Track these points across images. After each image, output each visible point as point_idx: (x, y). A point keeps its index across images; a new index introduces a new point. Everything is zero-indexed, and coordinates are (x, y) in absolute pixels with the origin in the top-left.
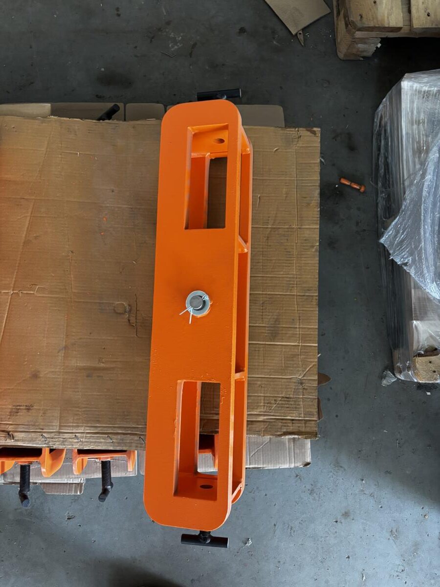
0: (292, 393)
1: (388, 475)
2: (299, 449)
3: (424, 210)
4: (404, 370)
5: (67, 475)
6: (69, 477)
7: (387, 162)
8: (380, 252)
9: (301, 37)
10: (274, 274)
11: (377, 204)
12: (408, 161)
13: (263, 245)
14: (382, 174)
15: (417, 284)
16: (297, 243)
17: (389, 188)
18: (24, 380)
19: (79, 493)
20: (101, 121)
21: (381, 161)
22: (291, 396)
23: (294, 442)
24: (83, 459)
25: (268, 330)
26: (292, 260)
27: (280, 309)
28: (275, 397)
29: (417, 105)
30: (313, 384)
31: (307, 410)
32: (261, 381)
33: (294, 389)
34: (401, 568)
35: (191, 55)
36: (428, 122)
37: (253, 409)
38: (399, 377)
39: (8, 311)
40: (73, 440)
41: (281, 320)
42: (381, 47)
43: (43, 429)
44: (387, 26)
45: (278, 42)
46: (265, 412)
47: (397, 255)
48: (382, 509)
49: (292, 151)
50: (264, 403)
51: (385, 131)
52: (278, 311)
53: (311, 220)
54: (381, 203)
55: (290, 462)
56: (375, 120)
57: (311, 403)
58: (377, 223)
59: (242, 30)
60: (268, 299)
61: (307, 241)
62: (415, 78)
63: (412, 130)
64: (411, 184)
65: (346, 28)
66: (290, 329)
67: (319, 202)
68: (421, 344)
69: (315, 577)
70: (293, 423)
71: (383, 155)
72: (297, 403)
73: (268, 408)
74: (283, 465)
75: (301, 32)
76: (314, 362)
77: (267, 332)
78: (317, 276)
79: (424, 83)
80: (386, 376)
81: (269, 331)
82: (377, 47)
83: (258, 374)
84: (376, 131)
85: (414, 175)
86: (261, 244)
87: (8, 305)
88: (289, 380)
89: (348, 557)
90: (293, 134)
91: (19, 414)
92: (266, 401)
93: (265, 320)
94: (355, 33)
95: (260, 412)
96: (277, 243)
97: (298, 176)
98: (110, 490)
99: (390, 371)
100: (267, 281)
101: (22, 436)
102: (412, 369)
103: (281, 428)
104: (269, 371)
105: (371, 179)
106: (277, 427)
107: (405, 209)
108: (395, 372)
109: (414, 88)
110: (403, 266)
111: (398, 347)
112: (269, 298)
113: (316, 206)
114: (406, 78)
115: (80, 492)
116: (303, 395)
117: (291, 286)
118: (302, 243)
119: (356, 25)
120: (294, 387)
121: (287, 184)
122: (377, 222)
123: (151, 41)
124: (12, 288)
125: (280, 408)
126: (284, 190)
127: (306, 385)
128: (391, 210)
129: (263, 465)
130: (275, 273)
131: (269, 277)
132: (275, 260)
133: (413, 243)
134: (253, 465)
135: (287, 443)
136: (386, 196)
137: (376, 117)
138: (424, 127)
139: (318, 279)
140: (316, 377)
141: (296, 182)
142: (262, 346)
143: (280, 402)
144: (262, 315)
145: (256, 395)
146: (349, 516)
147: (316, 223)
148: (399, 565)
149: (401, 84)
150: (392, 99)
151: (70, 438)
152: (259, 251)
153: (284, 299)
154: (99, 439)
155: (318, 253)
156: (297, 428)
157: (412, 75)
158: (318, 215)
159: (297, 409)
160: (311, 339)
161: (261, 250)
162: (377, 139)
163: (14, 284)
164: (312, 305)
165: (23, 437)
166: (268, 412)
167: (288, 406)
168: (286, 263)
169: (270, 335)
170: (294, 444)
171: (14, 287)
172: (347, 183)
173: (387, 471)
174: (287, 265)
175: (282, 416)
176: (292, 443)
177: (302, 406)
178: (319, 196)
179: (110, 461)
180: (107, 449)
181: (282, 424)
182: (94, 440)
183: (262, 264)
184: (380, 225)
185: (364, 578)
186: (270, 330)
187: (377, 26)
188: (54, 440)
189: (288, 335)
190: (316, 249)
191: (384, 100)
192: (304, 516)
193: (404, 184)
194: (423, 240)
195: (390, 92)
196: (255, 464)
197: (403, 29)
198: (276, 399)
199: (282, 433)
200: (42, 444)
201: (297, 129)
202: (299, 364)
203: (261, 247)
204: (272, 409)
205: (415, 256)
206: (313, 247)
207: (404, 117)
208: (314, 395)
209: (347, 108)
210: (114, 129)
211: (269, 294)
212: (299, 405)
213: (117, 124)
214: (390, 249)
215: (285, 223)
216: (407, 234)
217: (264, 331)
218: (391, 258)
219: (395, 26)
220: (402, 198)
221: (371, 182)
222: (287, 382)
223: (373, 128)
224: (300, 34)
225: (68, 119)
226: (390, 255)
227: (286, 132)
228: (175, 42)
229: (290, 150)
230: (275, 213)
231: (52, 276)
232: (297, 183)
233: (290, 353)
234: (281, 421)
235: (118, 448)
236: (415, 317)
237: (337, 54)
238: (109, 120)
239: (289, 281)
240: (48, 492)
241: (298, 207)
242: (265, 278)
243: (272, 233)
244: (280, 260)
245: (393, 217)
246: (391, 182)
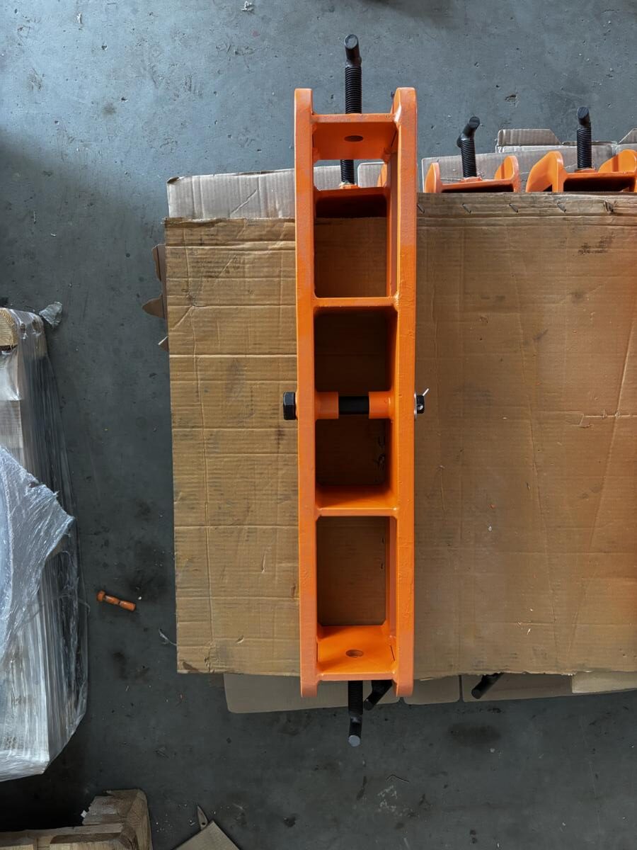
0: (203, 284)
1: (47, 171)
2: (185, 202)
3: (9, 568)
4: (29, 326)
5: (523, 157)
6: (519, 153)
7: (65, 638)
8: (73, 503)
9: (202, 819)
10: (237, 457)
11: (79, 575)
12: (36, 640)
13: (255, 499)
14: (72, 620)
15: (15, 456)
16: (206, 503)
17: (61, 600)
18: (594, 289)
19: (504, 131)
20: (499, 673)
21: (75, 639)
22: (204, 279)
23: (194, 213)
24: (503, 177)
25: (243, 375)
26: (212, 478)
27: (226, 406)
28: (228, 278)
29: (25, 727)
30: (173, 298)
31: (180, 260)
32: (250, 300)
33: (201, 290)
34: (23, 33)
35: (365, 781)
36: (7, 701)
37: (259, 258)
38: (37, 316)
39: (620, 388)
40: (520, 205)
41: (224, 390)
42: (82, 812)
43: (564, 219)
44: (74, 844)
45: (237, 808)
46: (243, 254)
47: (46, 498)
48: (55, 119)
49: (216, 639)
50: (244, 268)
51: (69, 686)
52: (229, 404)
53: (186, 537)
54: (73, 578)
55: (198, 183)
56: (85, 701)
57: (176, 270)
58: (78, 545)
59: (290, 822)
60: (244, 420)
61: (191, 506)
62: (28, 768)
63: (30, 689)
64: (30, 607)
65: (136, 836)
66: (212, 378)
67: (175, 565)
68: (6, 366)
69: (152, 17)
70: (201, 240)
71: (72, 648)
72: (196, 270)
73: (238, 260)
74: (209, 179)
75: (202, 826)
76: (174, 331)
77: (245, 372)
78: (174, 456)
79: (15, 761)
80: (56, 317)
81: (241, 373)
82: (87, 811)
83: (255, 309)
84: (83, 686)
85: (26, 620)
86: (257, 501)
87: (620, 398)
88: (209, 303)
89: (103, 47)
90: (218, 664)
91: (600, 240)
92: (242, 270)
93: (248, 390)
94: (123, 830)
95: (249, 254)
96: (233, 503)
97: (208, 602)
98: (463, 135)
99: (51, 325)
100: (246, 446)
101: (593, 209)
102: (19, 328)
103: (218, 231)
104: (239, 315)
105: (89, 611)
106: (224, 233)
107: (38, 568)
108: (42, 324)
109: (29, 752)
110: (37, 481)
111: (40, 361)
112: (243, 422)
113: (179, 559)
114: (42, 766)
115: (502, 133)
116: (187, 282)
117: (211, 441)
118: (198, 503)
119: (122, 843)
120: (202, 292)
121: (223, 589)
122: (78, 548)
123: (424, 797)
124: (616, 421)
125: (220, 261)
126: (226, 581)
127: (183, 296)
128: (57, 566)
129: (238, 179)
130: (236, 459)
131: (245, 453)
132: (235, 478)
133: (24, 516)
134: (253, 178)
135: (203, 212)
136: (65, 587)
137: (84, 706)
138: (13, 695)
139: (173, 451)
140: (170, 308)
141: (211, 593)
142: (250, 351)
143: (220, 270)
144: (252, 396)
145: (256, 279)
146: (105, 108)
147: (179, 533)
148: (27, 37)
149: (50, 758)
150: (62, 735)
151: (525, 207)
152: (261, 490)
153: (220, 421)
154: (482, 207)
155: (175, 489)
156: (195, 233)
157: (32, 772)
158: (177, 546)
159: (196, 261)
160: (180, 364)
161: (257, 492)
162: (82, 672)
163: (613, 427)
164: (179, 414)
165: (592, 207)
166: (237, 255)
167: (209, 265)
168: (220, 474)
169: (240, 368)
170: (194, 211)
171: (614, 422)
172: (124, 603)
173: (49, 175)
174: (220, 472)
175: (218, 249)
176: (196, 212)
177: (189, 266)
178: (177, 573)
179: (465, 176)
180: (470, 194)
181: (217, 237)
182: (490, 205)
183: (256, 472)
184: (74, 543)
185: (79, 18)
186: (240, 375)
187: (90, 843)
188: (547, 204)
189: (214, 368)
190: (177, 496)
191: (72, 733)
192: (171, 107)
193: (41, 606)
194: (9, 521)
195: (65, 744)
196: (250, 179)
197: (49, 842)
198: (227, 274)
199: (216, 225)
200: (564, 197)
201: (211, 671)
202: (195, 327)
203: (257, 497)
204: (231, 260)
205: (20, 498)
206: (182, 499)
207: (43, 708)
208: (171, 282)
209: (128, 716)
210: (479, 662)
211: (244, 427)
212: (193, 267)
213: (476, 670)
214: (57, 507)
215: (224, 532)
216: (34, 529)
217: (249, 373)
218: (55, 494)
219: (62, 844)
220: (41, 584)
221: (89, 607)
222: (211, 300)
223: (88, 689)
224: (204, 824)
225: (547, 673)
226: (57, 498)
227: (227, 667)
228: (388, 798)
229: (219, 639)
230: (239, 548)
231: (561, 442)
232: (209, 591)
233: (209, 342)
234: (218, 242)
235: (455, 195)
236: (16, 407)
237: (147, 797)
238: (487, 675)
239: (215, 448)
240: (547, 132)
241: (205, 556)
242: (250, 451)
243: (241, 518)
244: (229, 478)
245: (54, 555)
246: (59, 609)
